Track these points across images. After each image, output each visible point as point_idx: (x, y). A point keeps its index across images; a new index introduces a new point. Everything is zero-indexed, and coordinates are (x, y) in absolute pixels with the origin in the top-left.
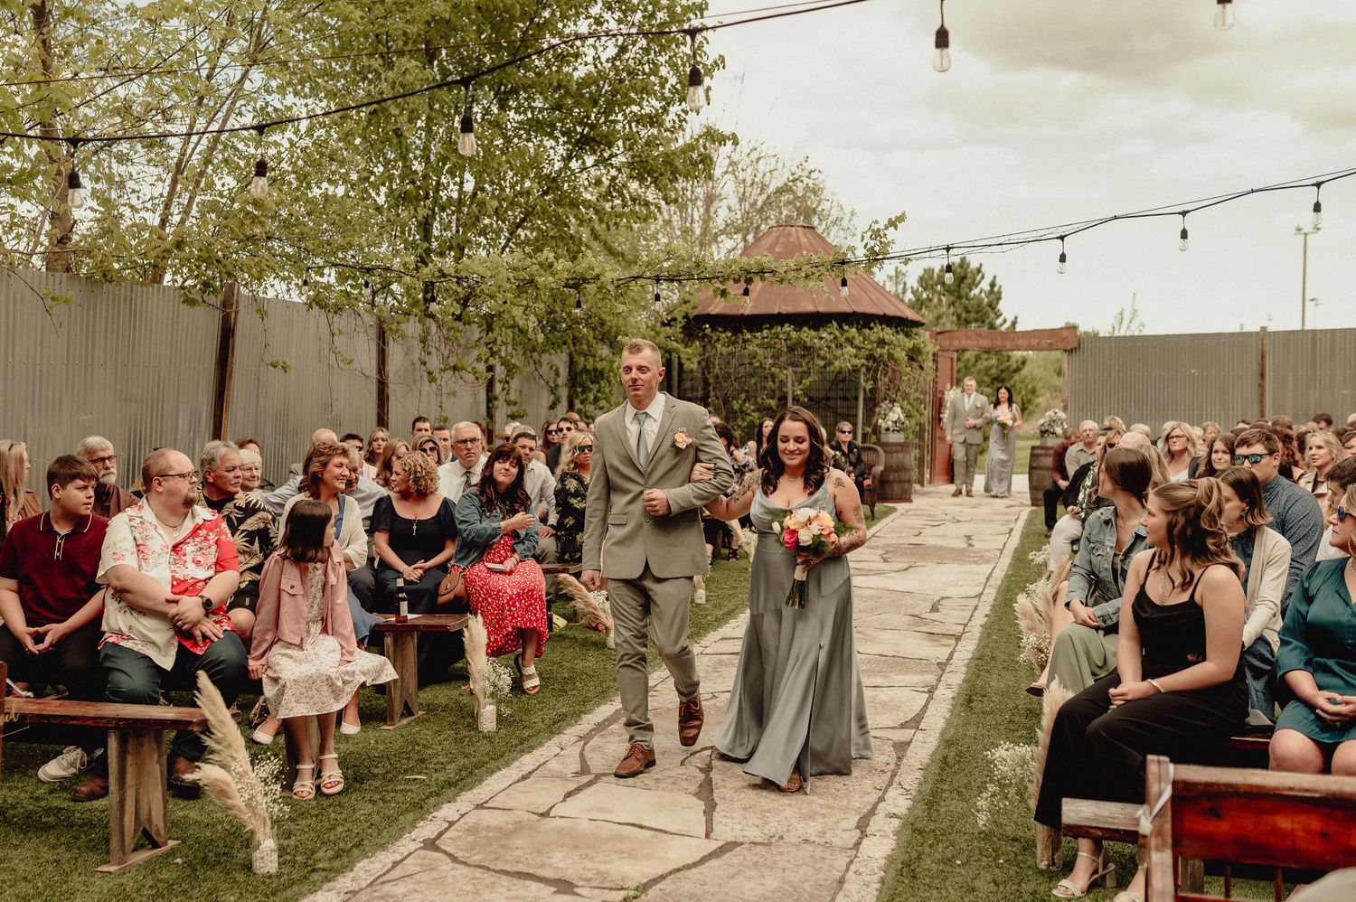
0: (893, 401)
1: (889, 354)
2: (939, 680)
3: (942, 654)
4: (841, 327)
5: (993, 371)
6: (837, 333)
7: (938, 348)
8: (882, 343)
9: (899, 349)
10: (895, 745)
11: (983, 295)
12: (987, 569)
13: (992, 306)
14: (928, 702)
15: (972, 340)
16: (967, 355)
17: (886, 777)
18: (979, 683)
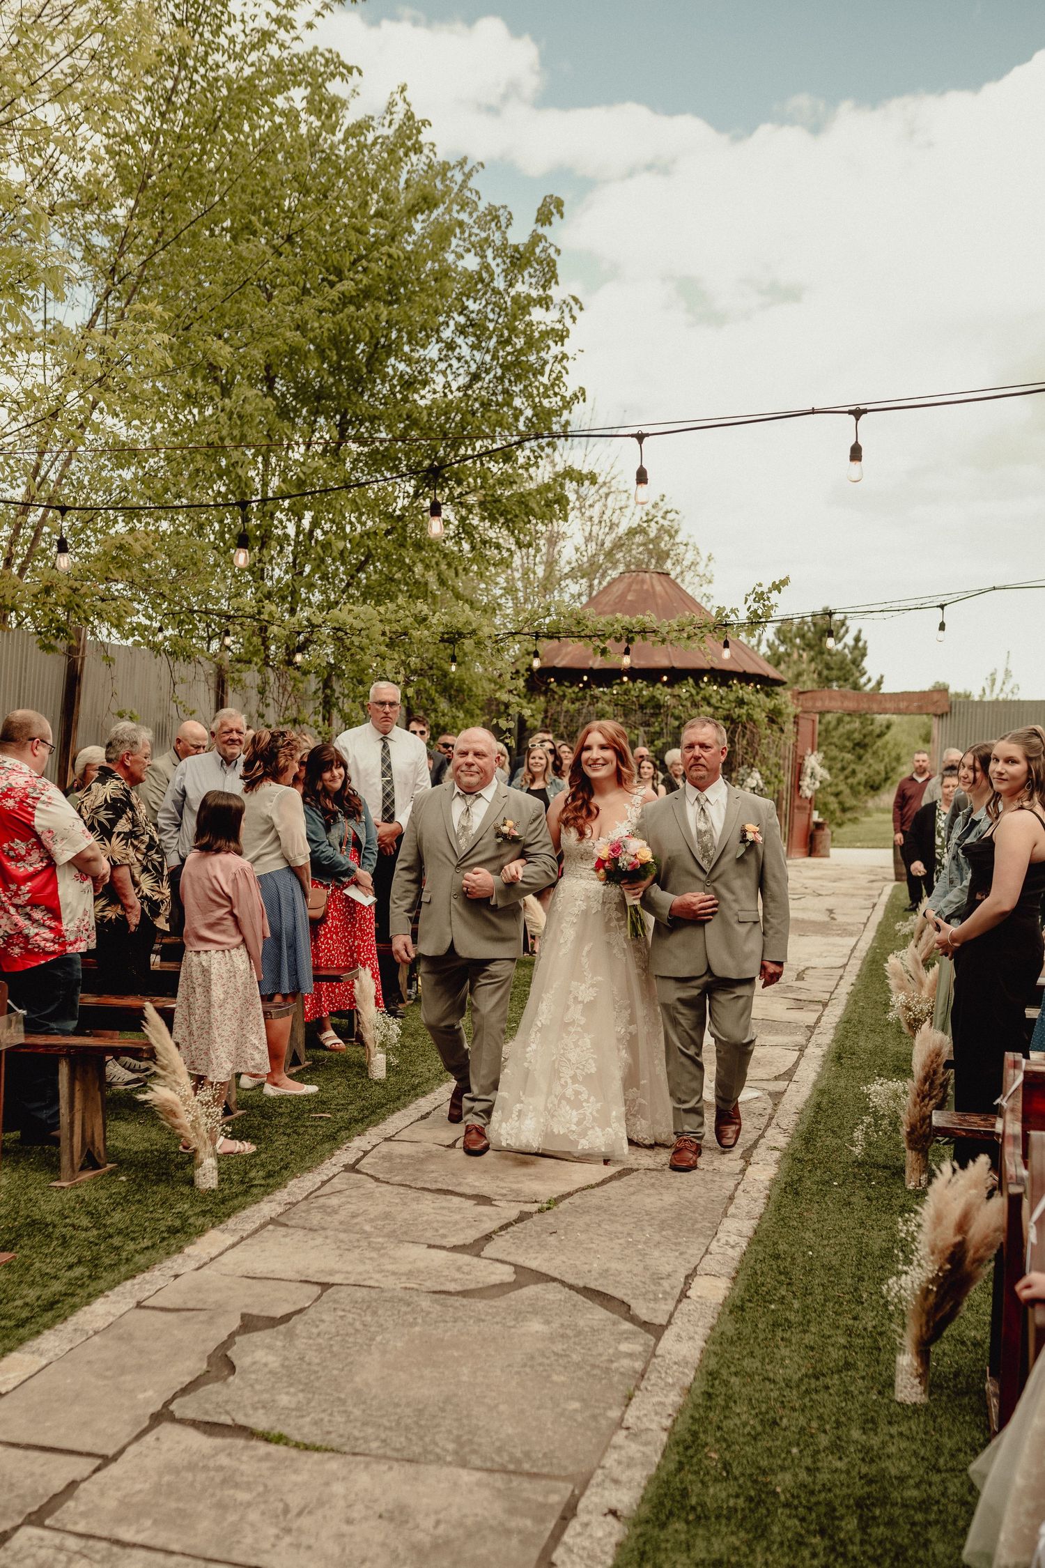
0: (751, 766)
1: (748, 715)
2: (808, 1040)
3: (810, 1018)
4: (697, 684)
5: (856, 736)
6: (694, 692)
7: (800, 709)
8: (741, 702)
9: (758, 710)
10: (770, 1094)
11: (846, 651)
12: (852, 941)
13: (856, 663)
14: (799, 1059)
15: (835, 699)
16: (829, 717)
17: (765, 1120)
18: (848, 1043)
